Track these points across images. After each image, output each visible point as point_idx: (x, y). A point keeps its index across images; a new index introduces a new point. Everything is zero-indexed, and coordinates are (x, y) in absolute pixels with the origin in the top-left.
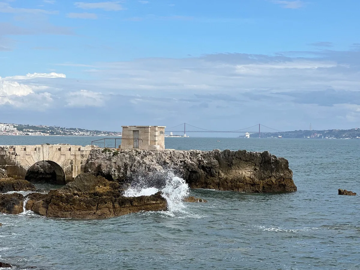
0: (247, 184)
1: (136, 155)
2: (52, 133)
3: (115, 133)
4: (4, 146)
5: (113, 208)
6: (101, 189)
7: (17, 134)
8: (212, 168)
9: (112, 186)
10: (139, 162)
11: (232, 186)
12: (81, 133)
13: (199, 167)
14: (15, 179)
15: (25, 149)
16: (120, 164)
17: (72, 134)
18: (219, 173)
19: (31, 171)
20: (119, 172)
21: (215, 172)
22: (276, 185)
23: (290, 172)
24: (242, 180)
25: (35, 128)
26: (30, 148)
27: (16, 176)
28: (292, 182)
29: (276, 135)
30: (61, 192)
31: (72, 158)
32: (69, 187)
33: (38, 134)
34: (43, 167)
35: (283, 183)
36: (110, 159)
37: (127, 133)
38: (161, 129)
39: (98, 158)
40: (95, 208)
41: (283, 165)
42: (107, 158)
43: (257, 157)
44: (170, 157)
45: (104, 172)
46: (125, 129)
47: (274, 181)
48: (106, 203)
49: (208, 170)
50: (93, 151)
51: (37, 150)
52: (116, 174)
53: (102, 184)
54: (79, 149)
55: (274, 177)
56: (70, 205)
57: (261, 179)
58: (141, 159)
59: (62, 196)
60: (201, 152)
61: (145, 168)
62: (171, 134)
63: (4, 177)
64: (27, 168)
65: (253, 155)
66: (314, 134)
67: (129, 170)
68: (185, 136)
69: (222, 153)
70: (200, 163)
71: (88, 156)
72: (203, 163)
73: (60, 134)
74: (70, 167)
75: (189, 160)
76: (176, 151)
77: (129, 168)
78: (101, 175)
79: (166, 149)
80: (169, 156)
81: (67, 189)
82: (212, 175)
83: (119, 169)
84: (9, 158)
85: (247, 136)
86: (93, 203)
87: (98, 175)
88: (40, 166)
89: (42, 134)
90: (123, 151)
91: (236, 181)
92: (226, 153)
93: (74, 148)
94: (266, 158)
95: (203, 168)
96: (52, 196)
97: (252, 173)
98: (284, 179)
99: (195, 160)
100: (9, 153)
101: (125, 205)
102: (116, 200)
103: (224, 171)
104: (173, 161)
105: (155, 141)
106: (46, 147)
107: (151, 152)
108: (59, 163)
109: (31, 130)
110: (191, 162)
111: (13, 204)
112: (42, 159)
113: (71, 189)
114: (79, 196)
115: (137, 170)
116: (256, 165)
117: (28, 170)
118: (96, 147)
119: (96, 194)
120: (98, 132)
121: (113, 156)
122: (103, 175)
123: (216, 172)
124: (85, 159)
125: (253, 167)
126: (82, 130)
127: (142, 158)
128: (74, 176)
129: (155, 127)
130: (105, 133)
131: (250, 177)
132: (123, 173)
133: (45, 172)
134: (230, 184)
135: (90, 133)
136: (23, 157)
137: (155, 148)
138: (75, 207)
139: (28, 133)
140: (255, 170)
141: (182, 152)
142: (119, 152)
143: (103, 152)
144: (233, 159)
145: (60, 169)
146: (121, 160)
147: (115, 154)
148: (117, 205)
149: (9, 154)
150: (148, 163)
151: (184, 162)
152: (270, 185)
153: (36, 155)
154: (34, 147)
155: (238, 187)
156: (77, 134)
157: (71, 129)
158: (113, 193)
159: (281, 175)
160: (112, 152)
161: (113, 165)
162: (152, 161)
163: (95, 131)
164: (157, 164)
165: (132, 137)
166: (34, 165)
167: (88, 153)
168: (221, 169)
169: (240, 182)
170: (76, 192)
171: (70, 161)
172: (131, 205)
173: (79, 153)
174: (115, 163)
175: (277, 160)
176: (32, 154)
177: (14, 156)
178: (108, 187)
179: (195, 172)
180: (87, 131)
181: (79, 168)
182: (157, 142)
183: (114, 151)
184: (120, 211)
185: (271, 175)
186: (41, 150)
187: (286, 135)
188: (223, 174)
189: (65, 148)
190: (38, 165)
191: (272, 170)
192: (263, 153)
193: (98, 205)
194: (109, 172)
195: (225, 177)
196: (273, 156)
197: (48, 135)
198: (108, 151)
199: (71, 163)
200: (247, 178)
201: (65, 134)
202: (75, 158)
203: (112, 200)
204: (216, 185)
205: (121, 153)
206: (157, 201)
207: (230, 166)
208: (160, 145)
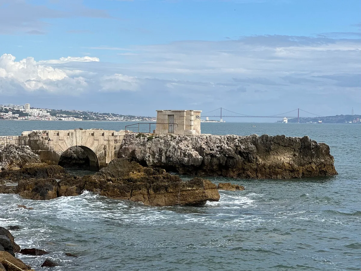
0: (285, 170)
1: (171, 140)
2: (85, 118)
3: (149, 118)
4: (37, 131)
5: (148, 195)
6: (135, 175)
7: (51, 119)
8: (250, 153)
9: (146, 172)
10: (174, 147)
11: (270, 172)
12: (114, 118)
13: (236, 152)
14: (49, 164)
15: (58, 134)
16: (155, 149)
17: (105, 119)
18: (256, 158)
19: (64, 157)
20: (154, 157)
21: (252, 158)
22: (317, 171)
23: (332, 158)
24: (281, 166)
25: (68, 114)
26: (63, 133)
27: (50, 161)
28: (333, 168)
29: (315, 120)
30: (94, 177)
31: (106, 143)
32: (102, 172)
33: (71, 119)
34: (76, 152)
35: (324, 169)
36: (144, 145)
37: (161, 117)
38: (197, 114)
39: (132, 143)
40: (129, 194)
41: (323, 151)
42: (142, 143)
43: (296, 142)
44: (206, 143)
45: (138, 157)
46: (160, 113)
47: (314, 168)
48: (140, 189)
49: (246, 155)
50: (126, 136)
51: (70, 135)
52: (151, 159)
53: (136, 170)
54: (113, 135)
55: (315, 163)
56: (104, 191)
57: (301, 165)
58: (176, 144)
59: (95, 181)
60: (238, 137)
61: (181, 153)
62: (207, 119)
63: (38, 162)
64: (60, 153)
65: (292, 140)
66: (356, 119)
67: (164, 156)
68: (222, 121)
69: (260, 138)
70: (237, 149)
71: (121, 141)
72: (241, 148)
73: (93, 119)
74: (104, 152)
75: (226, 146)
76: (212, 136)
77: (163, 154)
78: (136, 161)
79: (202, 134)
80: (205, 141)
81: (100, 174)
82: (250, 161)
83: (153, 155)
84: (42, 143)
85: (284, 121)
86: (127, 189)
87: (132, 160)
88: (74, 152)
89: (75, 119)
90: (157, 136)
91: (275, 167)
92: (264, 138)
93: (107, 133)
94: (306, 143)
95: (240, 153)
96: (86, 181)
97: (291, 159)
98: (324, 165)
99: (232, 145)
100: (42, 137)
101: (160, 191)
102: (151, 186)
103: (262, 157)
104: (209, 147)
105: (191, 125)
106: (79, 133)
107: (187, 137)
108: (93, 149)
109: (64, 115)
110: (227, 147)
111: (47, 189)
112: (75, 145)
113: (104, 175)
114: (112, 182)
115: (172, 156)
116: (295, 150)
117: (62, 156)
118: (130, 132)
119: (130, 180)
120: (131, 117)
121: (147, 141)
122: (137, 161)
123: (254, 158)
124: (119, 144)
125: (292, 153)
126: (116, 115)
127: (178, 143)
128: (108, 162)
129: (191, 111)
130: (139, 118)
131: (289, 163)
132: (158, 159)
133: (78, 157)
134: (268, 170)
135: (124, 118)
136: (57, 142)
137: (191, 133)
138: (109, 193)
139: (61, 118)
140: (294, 155)
141: (219, 137)
142: (154, 137)
143: (137, 137)
144: (271, 144)
145: (93, 154)
146: (156, 146)
147: (150, 139)
148: (151, 192)
149: (42, 139)
150: (183, 148)
151: (221, 147)
152: (310, 171)
153: (69, 140)
154: (67, 132)
155: (276, 174)
156: (110, 119)
157: (104, 114)
158: (148, 179)
159: (322, 161)
160: (146, 137)
161: (148, 150)
162: (188, 147)
163: (129, 116)
164: (193, 150)
165: (167, 122)
166: (67, 150)
167: (122, 138)
168: (259, 155)
169: (278, 168)
170: (109, 178)
171: (103, 146)
172: (167, 191)
173: (112, 138)
174: (150, 148)
175: (317, 146)
176: (65, 139)
177: (47, 141)
178: (143, 173)
179: (233, 158)
180: (121, 116)
181: (113, 153)
182: (192, 127)
183: (148, 136)
184: (155, 197)
185: (311, 161)
186: (74, 135)
187: (327, 120)
188: (260, 160)
189: (98, 133)
190: (71, 150)
191: (312, 156)
192: (303, 138)
193: (132, 191)
194: (143, 158)
195: (263, 163)
196: (314, 141)
197: (81, 120)
198: (142, 136)
199: (105, 149)
200: (285, 164)
201: (98, 119)
202: (109, 144)
203: (146, 187)
204: (254, 171)
205: (156, 138)
206: (193, 187)
207: (268, 152)
208: (196, 130)
